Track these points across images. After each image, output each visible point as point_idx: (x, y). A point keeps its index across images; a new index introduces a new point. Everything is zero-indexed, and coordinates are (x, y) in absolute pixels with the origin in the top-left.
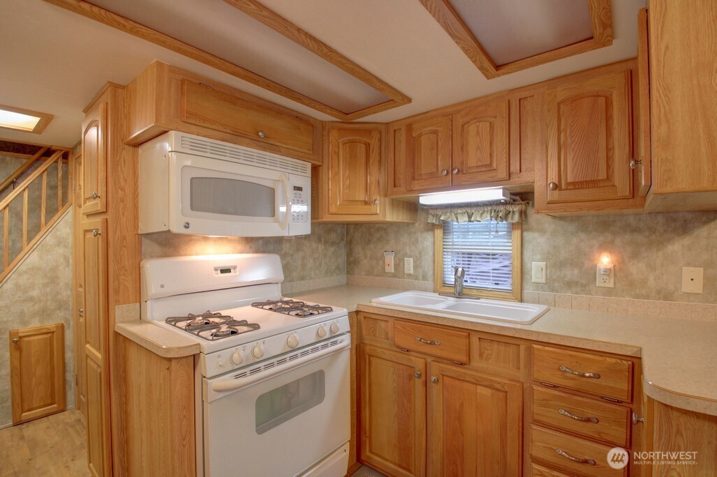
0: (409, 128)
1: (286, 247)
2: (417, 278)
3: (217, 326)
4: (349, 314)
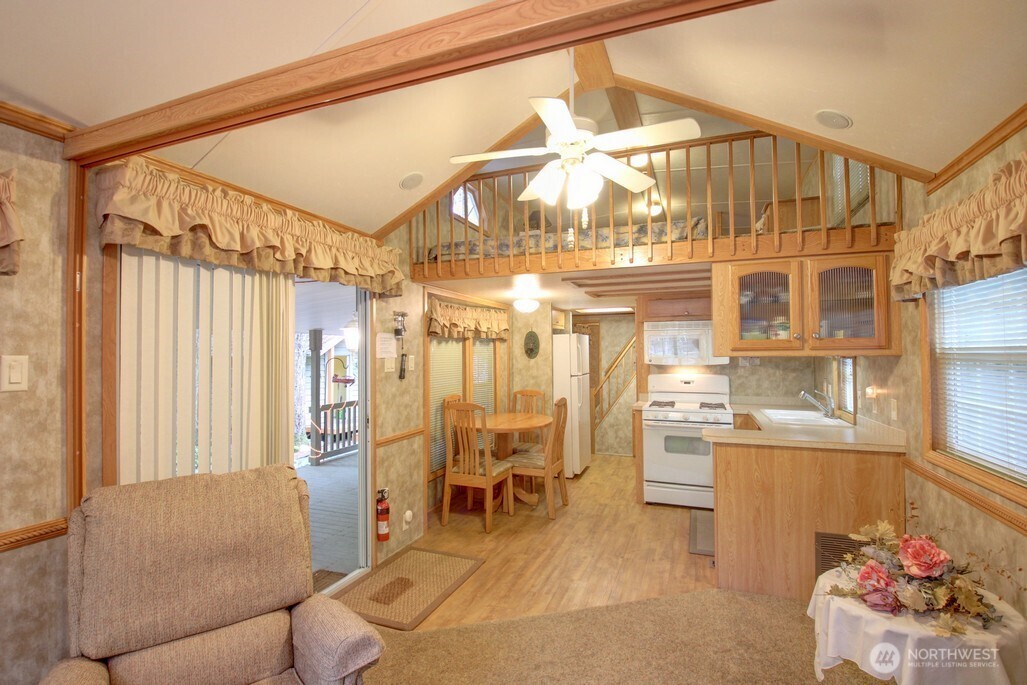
4: (736, 415)
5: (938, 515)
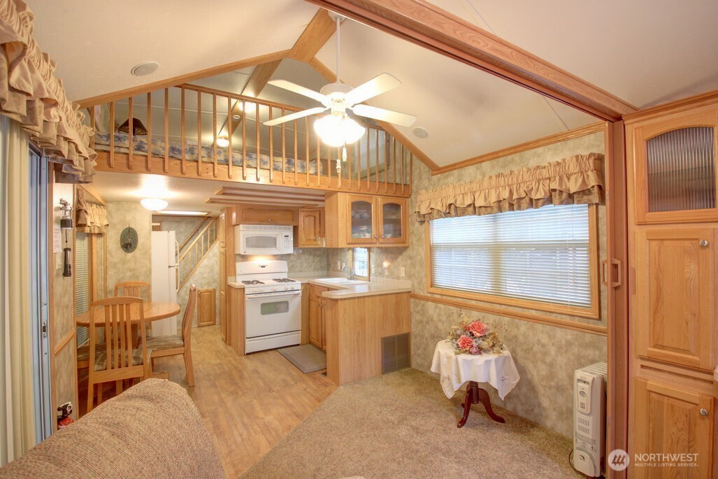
1: (292, 258)
4: (302, 284)
5: (435, 316)
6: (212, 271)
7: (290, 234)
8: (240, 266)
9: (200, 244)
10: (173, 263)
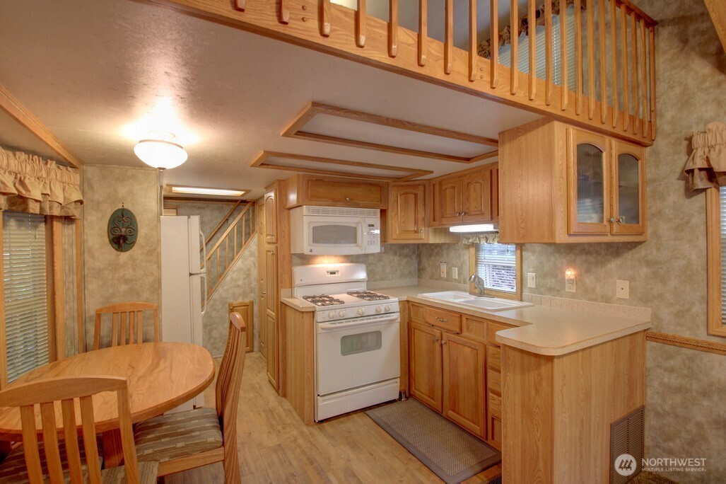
0: (440, 183)
1: (371, 259)
2: (460, 282)
3: (324, 301)
4: (399, 302)
6: (248, 276)
7: (376, 220)
8: (299, 272)
9: (231, 240)
10: (196, 269)
